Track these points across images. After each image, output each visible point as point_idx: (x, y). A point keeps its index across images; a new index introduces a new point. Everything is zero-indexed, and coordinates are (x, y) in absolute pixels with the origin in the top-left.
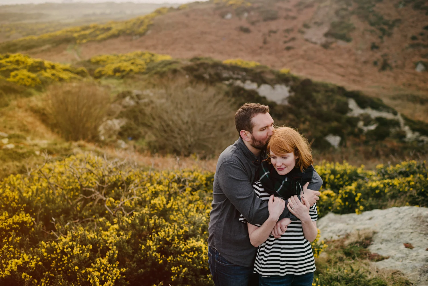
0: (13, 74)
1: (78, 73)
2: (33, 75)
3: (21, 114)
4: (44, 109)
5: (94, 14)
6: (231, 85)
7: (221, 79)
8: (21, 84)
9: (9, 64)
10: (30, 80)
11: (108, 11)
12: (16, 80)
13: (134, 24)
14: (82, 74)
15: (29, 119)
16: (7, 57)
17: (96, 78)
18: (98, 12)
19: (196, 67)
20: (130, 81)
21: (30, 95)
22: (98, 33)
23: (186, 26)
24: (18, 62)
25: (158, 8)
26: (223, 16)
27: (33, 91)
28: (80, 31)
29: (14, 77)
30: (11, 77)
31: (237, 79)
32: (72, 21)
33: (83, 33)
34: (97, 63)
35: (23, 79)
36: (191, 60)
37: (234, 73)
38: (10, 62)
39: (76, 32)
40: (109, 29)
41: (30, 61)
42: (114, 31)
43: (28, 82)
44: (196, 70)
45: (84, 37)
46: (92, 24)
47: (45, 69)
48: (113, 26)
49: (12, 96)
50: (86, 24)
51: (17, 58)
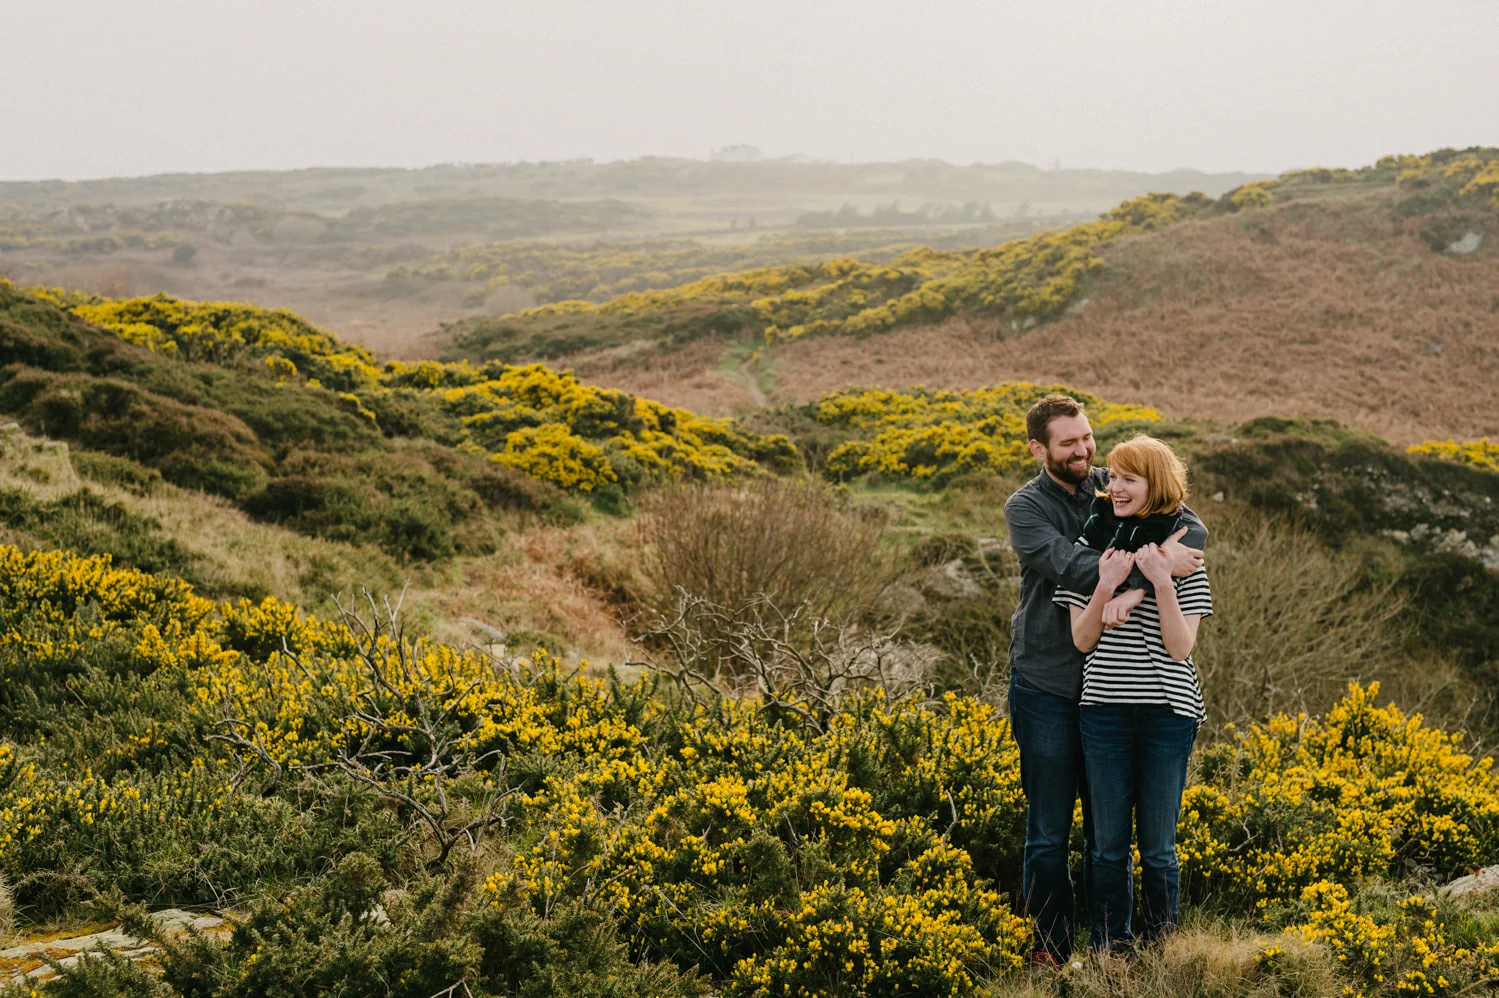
0: (516, 437)
1: (760, 456)
2: (589, 448)
3: (540, 579)
4: (623, 576)
5: (847, 216)
6: (1416, 547)
7: (1375, 520)
8: (544, 478)
9: (504, 401)
10: (575, 464)
11: (909, 205)
12: (525, 459)
13: (1020, 265)
14: (775, 458)
15: (572, 599)
16: (494, 375)
17: (834, 477)
18: (866, 206)
19: (1262, 459)
20: (968, 498)
21: (574, 518)
22: (857, 297)
23: (1259, 282)
24: (535, 395)
25: (1135, 194)
26: (1437, 241)
27: (585, 506)
28: (780, 288)
29: (520, 448)
30: (510, 445)
31: (1451, 523)
32: (748, 241)
33: (792, 294)
34: (844, 419)
35: (552, 459)
36: (1247, 431)
37: (1438, 498)
38: (507, 393)
39: (765, 290)
40: (907, 283)
41: (583, 393)
42: (925, 293)
43: (571, 470)
44: (1264, 472)
45: (797, 312)
46: (832, 261)
47: (635, 427)
48: (925, 270)
49: (511, 519)
50: (809, 260)
51: (535, 379)
